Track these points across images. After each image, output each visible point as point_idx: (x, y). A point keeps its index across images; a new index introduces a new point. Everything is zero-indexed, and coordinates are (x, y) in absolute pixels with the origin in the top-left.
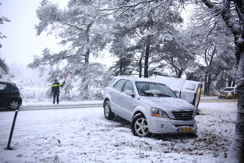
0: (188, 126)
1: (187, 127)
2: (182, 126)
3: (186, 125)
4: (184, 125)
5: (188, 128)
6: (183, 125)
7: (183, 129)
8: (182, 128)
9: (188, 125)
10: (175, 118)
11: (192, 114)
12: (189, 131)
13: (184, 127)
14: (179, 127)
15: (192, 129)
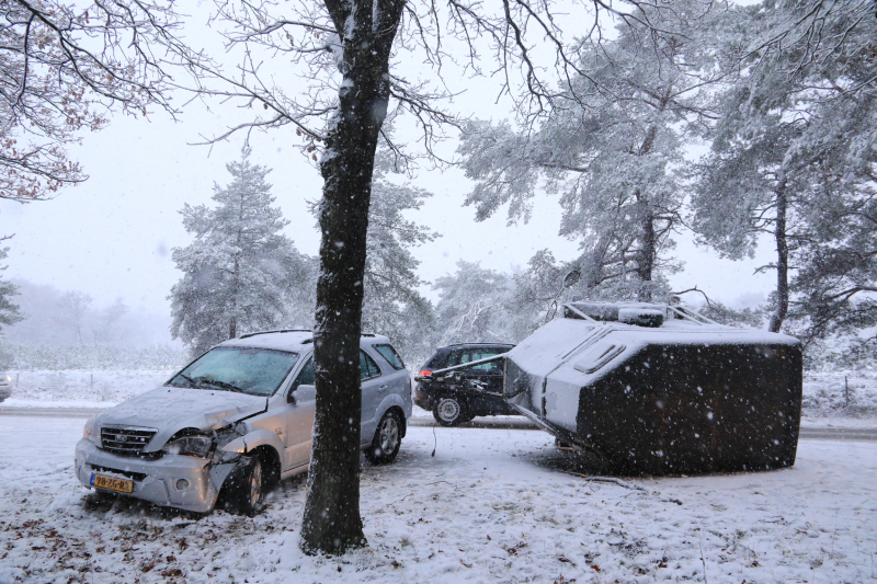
0: (121, 476)
1: (116, 474)
2: (105, 471)
3: (115, 471)
4: (109, 469)
5: (119, 481)
6: (105, 469)
7: (104, 480)
8: (104, 477)
9: (119, 472)
10: (100, 445)
11: (147, 441)
12: (118, 488)
13: (108, 473)
14: (95, 471)
15: (130, 485)
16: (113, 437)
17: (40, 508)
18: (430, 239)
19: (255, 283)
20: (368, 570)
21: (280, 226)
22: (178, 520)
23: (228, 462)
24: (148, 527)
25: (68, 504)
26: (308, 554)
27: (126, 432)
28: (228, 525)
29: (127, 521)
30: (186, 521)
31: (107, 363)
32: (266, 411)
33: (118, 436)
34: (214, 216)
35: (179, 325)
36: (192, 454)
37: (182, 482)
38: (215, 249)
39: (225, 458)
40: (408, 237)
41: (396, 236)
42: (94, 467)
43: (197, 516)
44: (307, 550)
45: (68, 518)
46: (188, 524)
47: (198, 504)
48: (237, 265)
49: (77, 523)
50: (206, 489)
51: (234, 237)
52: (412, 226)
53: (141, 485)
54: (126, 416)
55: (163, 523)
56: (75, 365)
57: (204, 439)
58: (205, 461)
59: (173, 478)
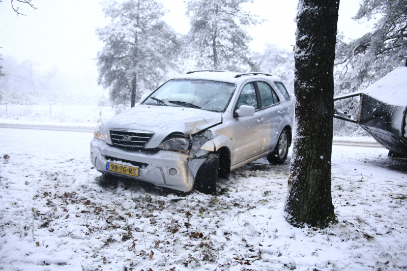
0: (129, 164)
1: (125, 163)
2: (116, 161)
3: (124, 161)
4: (120, 160)
5: (128, 168)
6: (117, 159)
7: (116, 167)
8: (115, 165)
9: (127, 161)
10: (111, 143)
11: (147, 140)
12: (128, 173)
13: (118, 162)
14: (109, 161)
15: (137, 171)
16: (121, 138)
17: (68, 184)
18: (259, 23)
19: (149, 51)
20: (350, 241)
21: (163, 14)
22: (172, 197)
23: (200, 158)
24: (153, 200)
25: (89, 182)
26: (295, 226)
27: (131, 134)
28: (208, 201)
29: (136, 195)
30: (176, 197)
31: (51, 103)
32: (221, 123)
33: (125, 136)
34: (122, 7)
35: (102, 77)
36: (178, 151)
37: (173, 170)
38: (124, 28)
39: (198, 155)
40: (244, 22)
41: (237, 21)
42: (107, 158)
43: (184, 194)
44: (295, 223)
45: (93, 192)
46: (180, 200)
47: (183, 186)
48: (136, 39)
49: (101, 195)
50: (187, 176)
51: (134, 22)
52: (248, 15)
53: (144, 171)
54: (127, 123)
55: (162, 198)
56: (34, 103)
57: (184, 140)
58: (185, 157)
59: (167, 167)
